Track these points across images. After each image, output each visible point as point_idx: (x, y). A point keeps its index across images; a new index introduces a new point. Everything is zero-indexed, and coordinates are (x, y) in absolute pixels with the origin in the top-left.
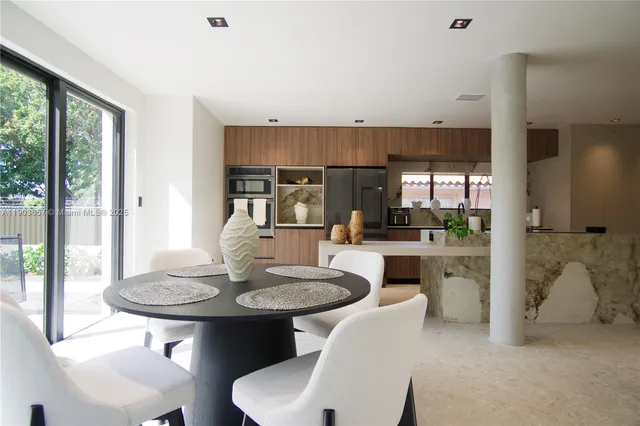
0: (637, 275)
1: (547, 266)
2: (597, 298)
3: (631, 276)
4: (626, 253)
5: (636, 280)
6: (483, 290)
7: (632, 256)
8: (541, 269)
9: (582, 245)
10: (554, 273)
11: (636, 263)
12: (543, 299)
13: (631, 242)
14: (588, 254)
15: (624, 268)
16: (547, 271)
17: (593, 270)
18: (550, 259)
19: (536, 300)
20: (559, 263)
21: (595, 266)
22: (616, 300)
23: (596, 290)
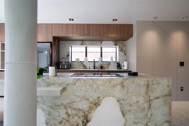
0: (150, 105)
1: (91, 100)
2: (124, 121)
3: (146, 106)
4: (143, 90)
5: (149, 108)
6: (47, 116)
7: (147, 93)
8: (87, 102)
9: (114, 86)
10: (95, 104)
11: (149, 97)
12: (88, 121)
13: (146, 83)
14: (118, 92)
15: (141, 100)
16: (91, 103)
17: (122, 102)
18: (93, 96)
19: (83, 122)
20: (99, 98)
21: (123, 99)
22: (136, 121)
23: (124, 115)
